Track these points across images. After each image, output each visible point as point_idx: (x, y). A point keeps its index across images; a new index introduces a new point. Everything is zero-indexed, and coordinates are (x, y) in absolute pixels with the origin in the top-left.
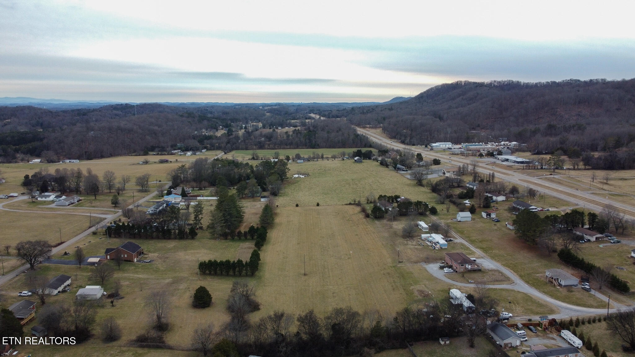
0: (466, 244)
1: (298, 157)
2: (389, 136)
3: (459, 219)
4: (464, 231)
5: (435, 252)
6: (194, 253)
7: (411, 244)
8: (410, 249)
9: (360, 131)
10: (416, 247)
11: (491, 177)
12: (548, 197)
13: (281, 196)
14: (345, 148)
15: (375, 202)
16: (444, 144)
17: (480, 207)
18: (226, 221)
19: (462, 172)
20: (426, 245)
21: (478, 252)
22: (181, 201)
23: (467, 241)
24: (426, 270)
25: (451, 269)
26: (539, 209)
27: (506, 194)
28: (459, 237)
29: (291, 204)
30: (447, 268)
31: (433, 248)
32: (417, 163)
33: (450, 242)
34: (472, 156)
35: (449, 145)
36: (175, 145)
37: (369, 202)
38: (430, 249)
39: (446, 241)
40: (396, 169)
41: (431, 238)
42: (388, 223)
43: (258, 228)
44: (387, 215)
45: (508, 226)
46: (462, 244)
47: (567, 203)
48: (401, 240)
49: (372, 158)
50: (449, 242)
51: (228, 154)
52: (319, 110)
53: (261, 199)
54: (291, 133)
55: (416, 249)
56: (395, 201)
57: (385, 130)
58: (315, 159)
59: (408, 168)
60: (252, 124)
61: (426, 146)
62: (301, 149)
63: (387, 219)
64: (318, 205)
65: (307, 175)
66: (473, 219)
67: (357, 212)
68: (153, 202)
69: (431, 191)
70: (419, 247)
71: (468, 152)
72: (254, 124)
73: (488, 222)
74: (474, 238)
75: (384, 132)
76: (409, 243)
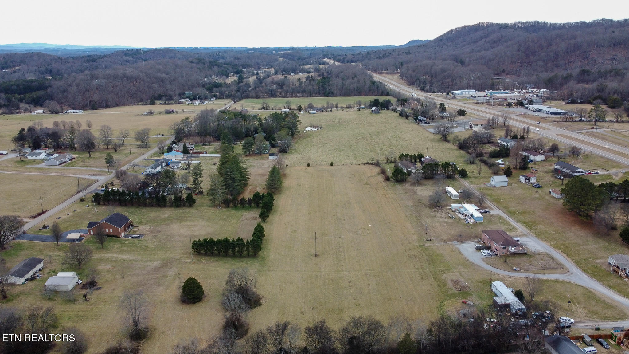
0: (505, 217)
1: (311, 107)
2: (407, 82)
3: (493, 184)
4: (500, 200)
5: (468, 227)
6: (190, 225)
7: (440, 215)
8: (439, 223)
9: (377, 77)
10: (446, 220)
11: (526, 132)
12: (594, 156)
13: (291, 153)
14: (360, 95)
15: (395, 161)
16: (467, 91)
17: (515, 168)
18: (228, 186)
19: (491, 125)
20: (457, 217)
21: (520, 228)
22: (182, 160)
23: (504, 213)
24: (460, 252)
25: (490, 251)
26: (587, 172)
27: (544, 152)
28: (495, 207)
29: (302, 163)
30: (485, 250)
31: (467, 222)
32: (440, 114)
33: (486, 214)
34: (500, 105)
35: (472, 92)
36: (183, 94)
37: (389, 162)
38: (463, 224)
39: (481, 213)
40: (417, 120)
41: (462, 210)
42: (412, 187)
43: (263, 194)
44: (409, 177)
45: (553, 194)
46: (500, 217)
47: (617, 164)
48: (427, 211)
49: (391, 108)
50: (484, 214)
51: (238, 103)
52: (334, 54)
53: (270, 157)
54: (304, 80)
55: (446, 222)
56: (418, 161)
57: (402, 76)
58: (329, 109)
59: (430, 120)
60: (264, 70)
61: (448, 94)
62: (315, 97)
63: (410, 183)
64: (332, 164)
65: (320, 127)
66: (509, 184)
67: (375, 173)
68: (152, 160)
69: (458, 148)
70: (450, 221)
71: (494, 101)
72: (266, 69)
73: (527, 188)
74: (513, 209)
75: (402, 78)
76: (438, 214)
